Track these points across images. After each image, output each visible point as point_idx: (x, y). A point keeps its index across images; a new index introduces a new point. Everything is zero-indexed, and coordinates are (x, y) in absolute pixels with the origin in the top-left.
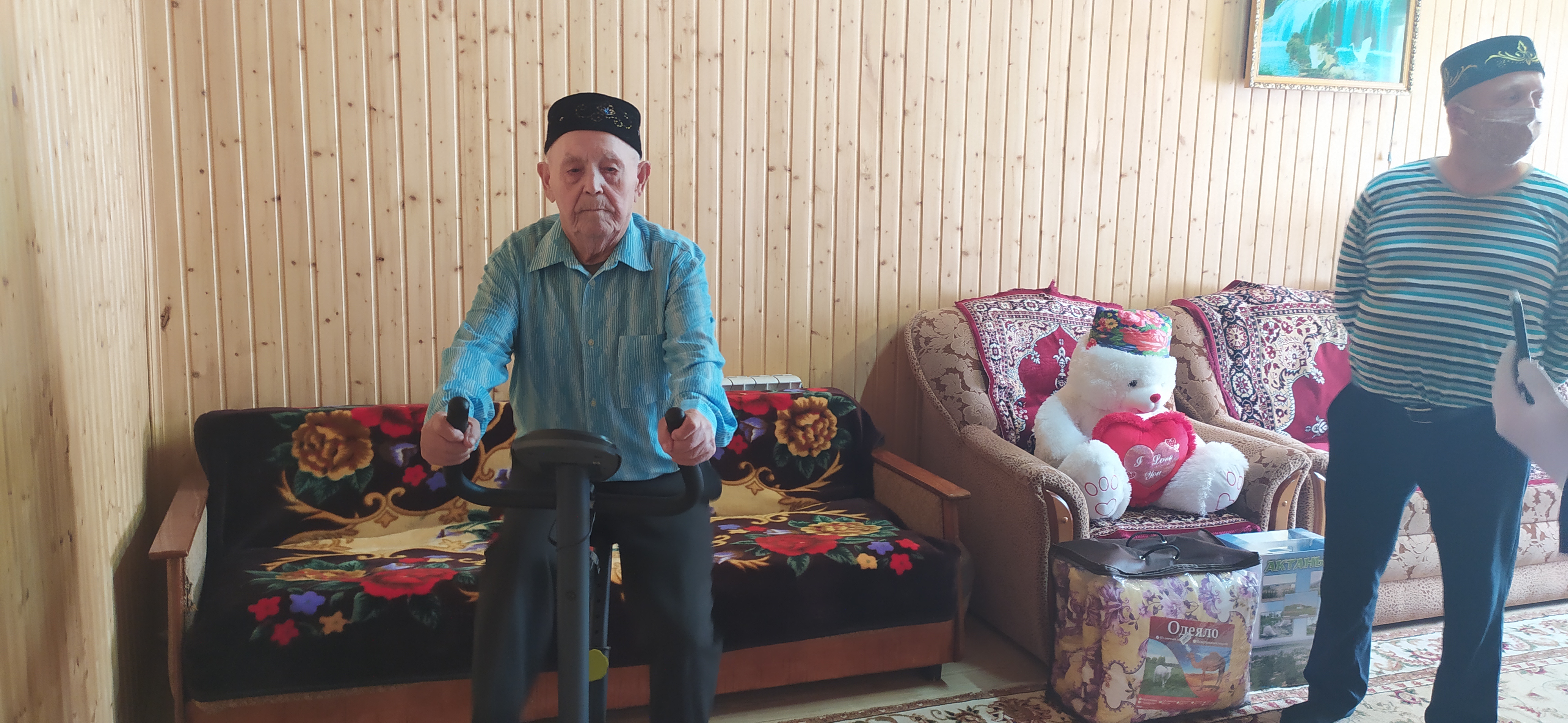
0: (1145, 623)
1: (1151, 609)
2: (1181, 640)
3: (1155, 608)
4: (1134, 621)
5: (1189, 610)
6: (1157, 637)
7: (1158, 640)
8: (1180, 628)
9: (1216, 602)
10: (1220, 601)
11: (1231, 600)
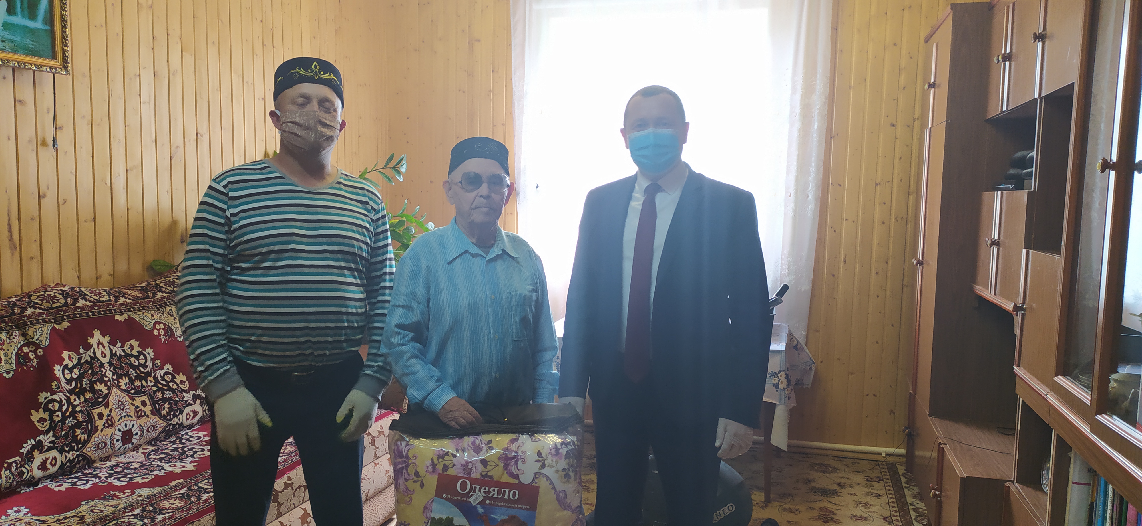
0: (432, 481)
1: (440, 467)
2: (471, 500)
3: (445, 465)
4: (419, 479)
5: (487, 470)
6: (444, 496)
7: (445, 499)
8: (471, 487)
9: (520, 462)
10: (524, 462)
11: (538, 461)
